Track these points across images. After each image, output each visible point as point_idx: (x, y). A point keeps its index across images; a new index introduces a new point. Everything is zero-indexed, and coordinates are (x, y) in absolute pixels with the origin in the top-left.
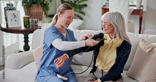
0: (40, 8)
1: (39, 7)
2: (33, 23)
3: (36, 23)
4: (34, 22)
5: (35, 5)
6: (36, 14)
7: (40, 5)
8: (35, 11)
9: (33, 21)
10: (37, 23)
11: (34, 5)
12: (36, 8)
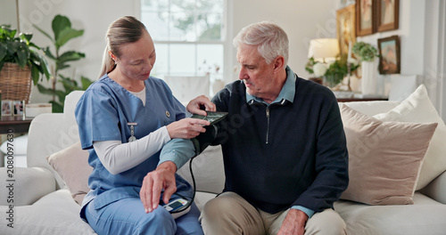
0: (25, 73)
1: (23, 70)
2: (8, 113)
3: (16, 112)
4: (12, 110)
5: (14, 65)
6: (13, 88)
7: (25, 67)
8: (13, 80)
9: (8, 108)
10: (18, 111)
11: (9, 64)
12: (14, 73)
